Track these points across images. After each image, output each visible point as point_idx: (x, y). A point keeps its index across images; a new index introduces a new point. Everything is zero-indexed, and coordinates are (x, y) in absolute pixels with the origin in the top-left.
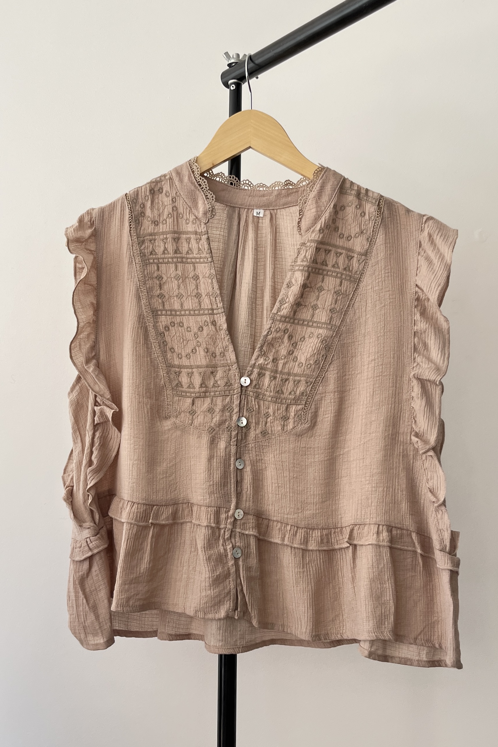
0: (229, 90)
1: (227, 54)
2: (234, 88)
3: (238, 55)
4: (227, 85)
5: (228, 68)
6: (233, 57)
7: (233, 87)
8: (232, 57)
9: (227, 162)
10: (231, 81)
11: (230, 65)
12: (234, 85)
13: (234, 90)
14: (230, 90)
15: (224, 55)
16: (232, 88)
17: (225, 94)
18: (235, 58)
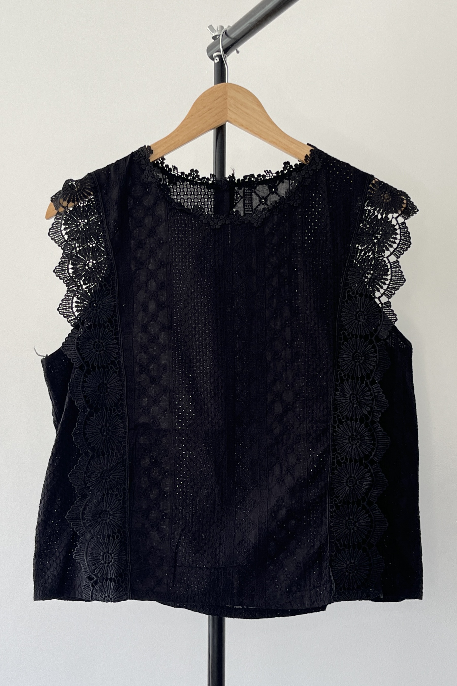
0: (213, 62)
1: (211, 27)
2: (218, 61)
3: (222, 27)
4: (212, 58)
5: (213, 41)
6: (217, 29)
7: (217, 60)
8: (216, 30)
10: (215, 54)
11: (214, 38)
12: (217, 58)
13: (218, 63)
14: (215, 63)
15: (208, 29)
16: (216, 61)
17: (211, 66)
18: (219, 31)
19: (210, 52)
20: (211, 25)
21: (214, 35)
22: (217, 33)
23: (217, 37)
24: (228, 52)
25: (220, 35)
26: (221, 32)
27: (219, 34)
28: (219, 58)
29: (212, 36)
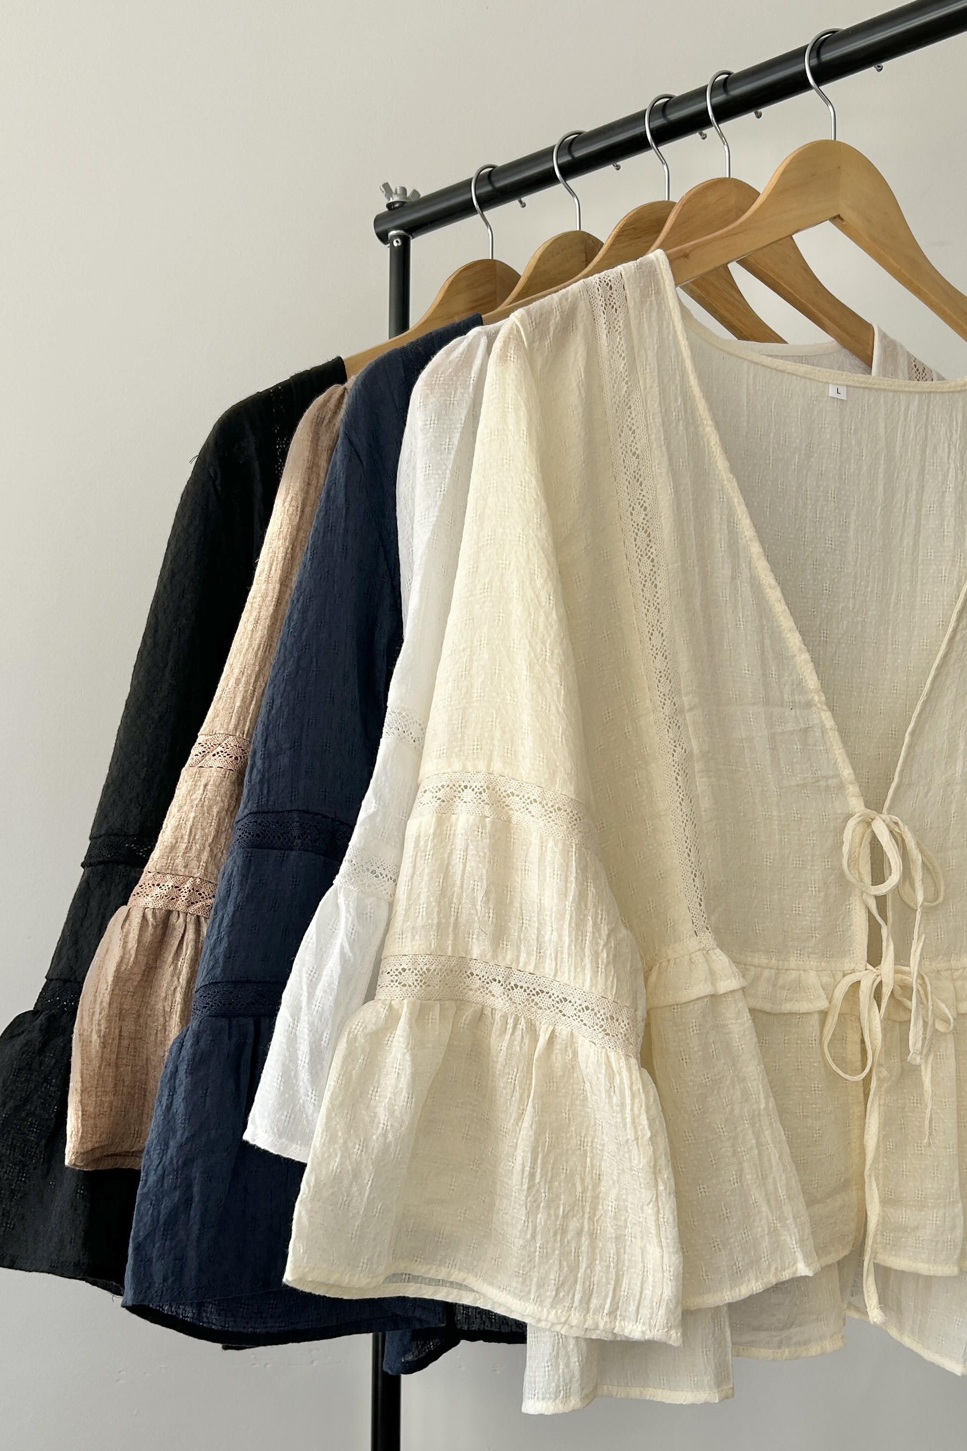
19: (382, 228)
20: (387, 183)
21: (391, 201)
22: (395, 198)
23: (396, 205)
27: (401, 200)
28: (401, 239)
29: (386, 202)
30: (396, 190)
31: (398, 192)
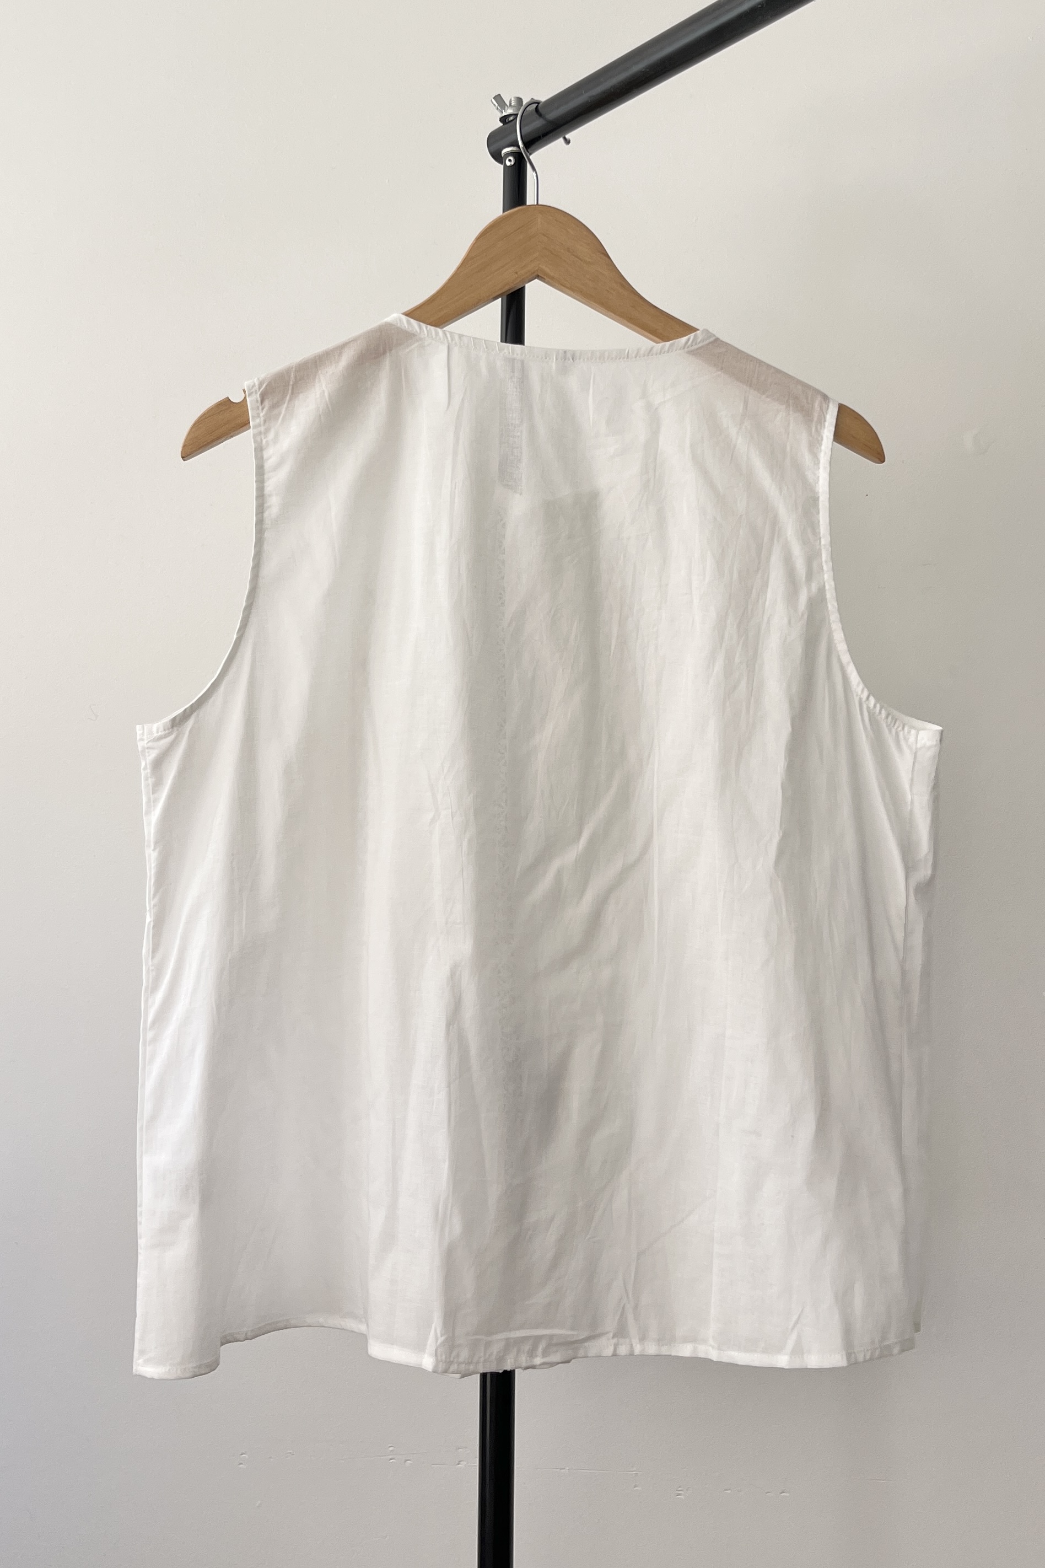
0: (502, 166)
1: (498, 98)
2: (512, 163)
3: (519, 100)
4: (498, 158)
5: (502, 124)
6: (510, 104)
7: (510, 160)
8: (508, 105)
9: (500, 299)
10: (506, 151)
11: (503, 119)
12: (511, 158)
13: (511, 166)
14: (505, 165)
15: (494, 101)
16: (508, 163)
17: (496, 174)
18: (514, 106)
19: (495, 147)
20: (500, 95)
21: (504, 114)
22: (510, 111)
23: (511, 118)
24: (533, 147)
25: (517, 115)
26: (519, 110)
27: (515, 113)
28: (515, 158)
29: (500, 115)
30: (510, 101)
31: (513, 104)
